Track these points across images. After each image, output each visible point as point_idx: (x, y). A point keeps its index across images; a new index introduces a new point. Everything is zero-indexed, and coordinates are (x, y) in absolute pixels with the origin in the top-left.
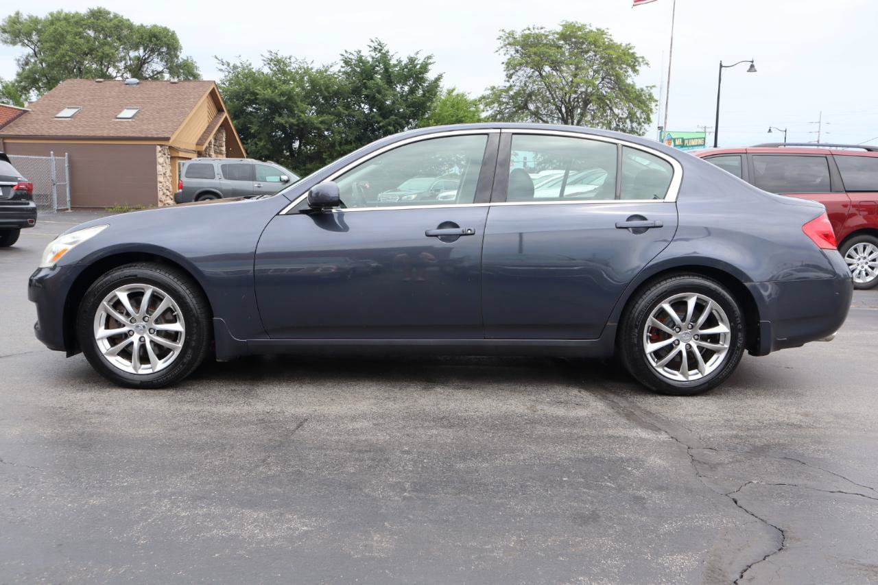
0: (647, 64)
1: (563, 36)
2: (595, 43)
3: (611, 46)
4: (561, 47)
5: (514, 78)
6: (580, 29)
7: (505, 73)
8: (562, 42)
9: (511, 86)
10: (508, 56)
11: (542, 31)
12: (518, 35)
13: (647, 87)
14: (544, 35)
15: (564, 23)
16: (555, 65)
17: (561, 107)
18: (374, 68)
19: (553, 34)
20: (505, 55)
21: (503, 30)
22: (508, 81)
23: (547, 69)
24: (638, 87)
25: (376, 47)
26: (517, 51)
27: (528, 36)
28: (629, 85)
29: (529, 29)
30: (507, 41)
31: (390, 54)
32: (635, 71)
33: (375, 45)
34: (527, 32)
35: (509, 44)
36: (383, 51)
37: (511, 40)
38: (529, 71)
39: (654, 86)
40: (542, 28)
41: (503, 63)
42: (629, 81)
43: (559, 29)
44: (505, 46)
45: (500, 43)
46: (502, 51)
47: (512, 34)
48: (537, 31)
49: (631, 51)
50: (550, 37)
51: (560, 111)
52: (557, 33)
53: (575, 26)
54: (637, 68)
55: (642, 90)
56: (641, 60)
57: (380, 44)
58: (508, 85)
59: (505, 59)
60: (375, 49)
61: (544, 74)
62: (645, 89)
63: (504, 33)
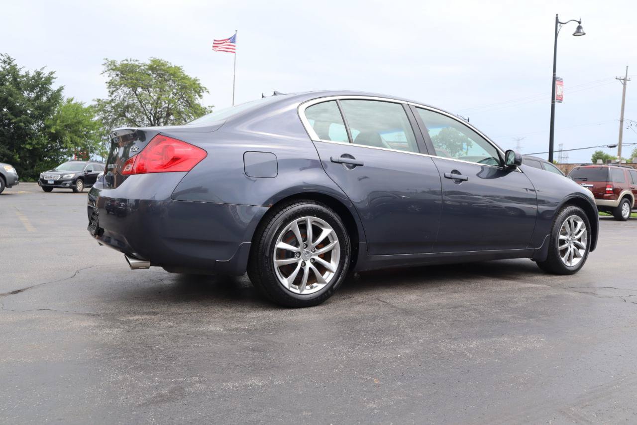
0: (208, 92)
1: (151, 68)
2: (174, 75)
3: (185, 78)
4: (149, 75)
5: (115, 94)
6: (163, 65)
7: (108, 90)
8: (150, 72)
9: (112, 100)
10: (111, 78)
11: (137, 63)
12: (118, 64)
13: (209, 106)
14: (138, 66)
15: (152, 59)
16: (146, 87)
17: (150, 117)
18: (5, 77)
19: (145, 65)
20: (109, 77)
21: (106, 59)
22: (111, 96)
23: (139, 90)
24: (202, 106)
25: (6, 60)
26: (117, 75)
27: (127, 65)
28: (197, 104)
29: (127, 60)
30: (110, 68)
31: (18, 67)
32: (200, 96)
33: (5, 58)
34: (125, 62)
35: (112, 69)
36: (12, 64)
37: (112, 66)
38: (127, 90)
39: (213, 106)
40: (136, 61)
41: (106, 83)
42: (197, 102)
43: (149, 63)
44: (109, 70)
45: (104, 68)
46: (106, 74)
47: (113, 63)
48: (133, 62)
49: (198, 82)
50: (142, 68)
51: (150, 120)
52: (147, 65)
53: (160, 62)
54: (201, 94)
55: (206, 108)
56: (204, 89)
57: (9, 58)
58: (110, 99)
59: (108, 80)
60: (5, 62)
61: (137, 92)
62: (208, 108)
63: (107, 61)
